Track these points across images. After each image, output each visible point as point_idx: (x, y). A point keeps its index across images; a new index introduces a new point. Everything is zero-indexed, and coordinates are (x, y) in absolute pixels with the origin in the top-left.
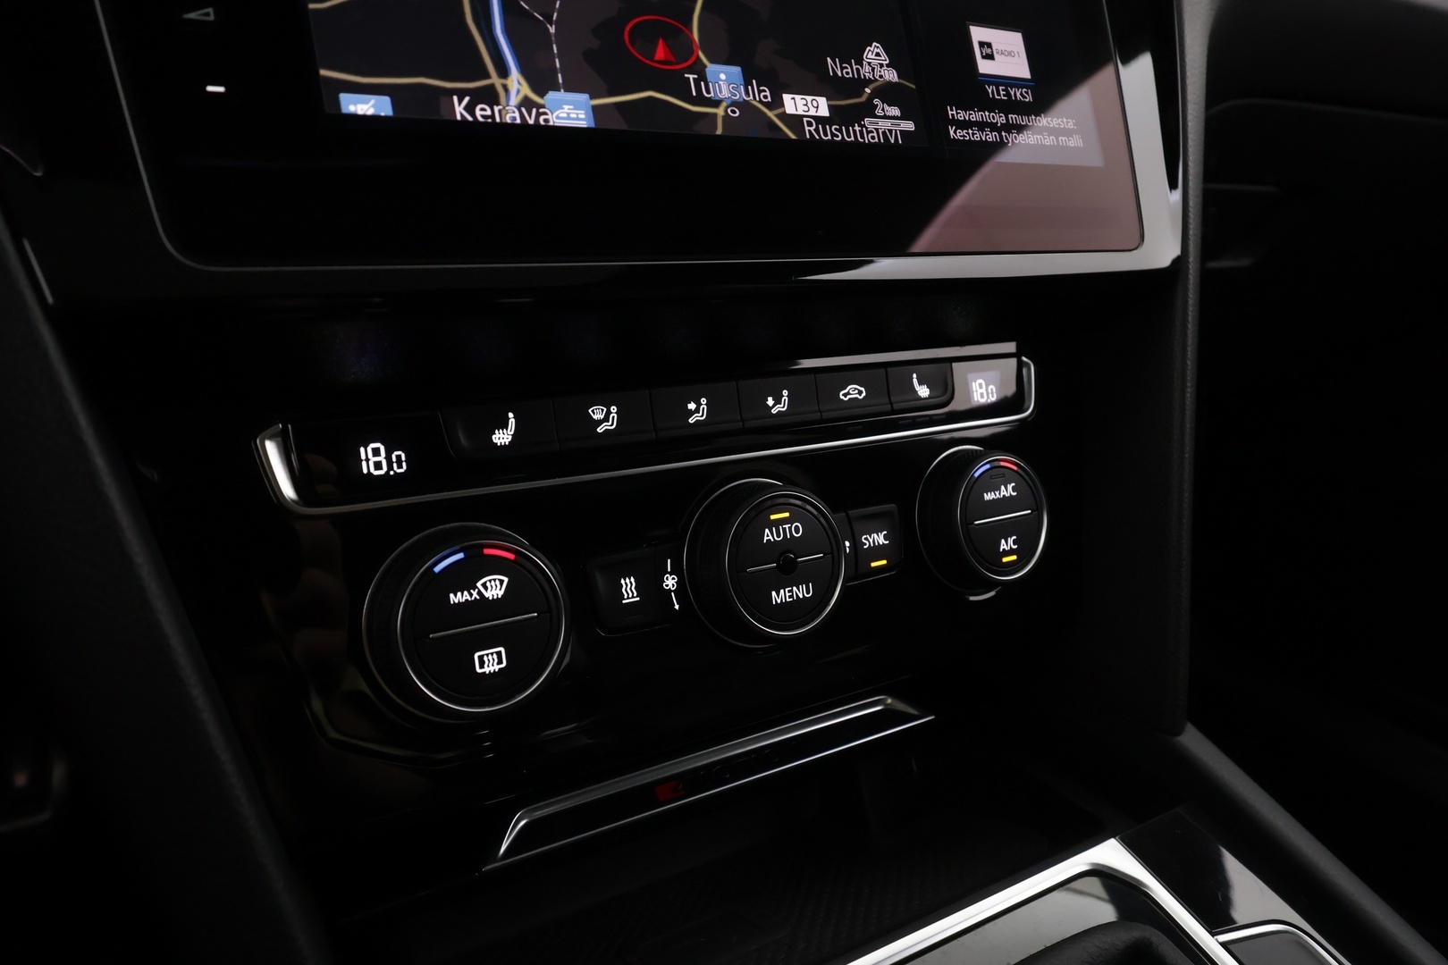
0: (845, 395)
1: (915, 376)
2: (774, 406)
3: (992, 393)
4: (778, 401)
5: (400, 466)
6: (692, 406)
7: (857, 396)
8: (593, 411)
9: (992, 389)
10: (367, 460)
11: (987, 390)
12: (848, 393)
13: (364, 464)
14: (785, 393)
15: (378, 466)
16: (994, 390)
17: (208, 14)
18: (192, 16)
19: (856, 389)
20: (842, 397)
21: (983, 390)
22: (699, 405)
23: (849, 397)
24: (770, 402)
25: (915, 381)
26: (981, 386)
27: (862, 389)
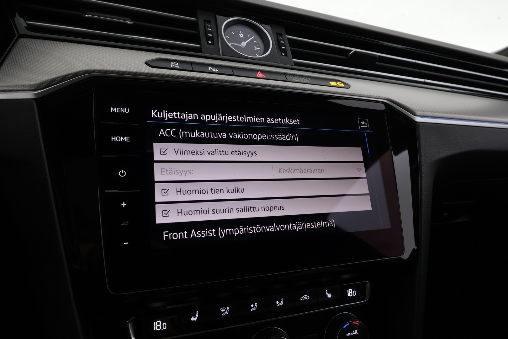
0: (302, 299)
1: (327, 291)
2: (278, 304)
3: (354, 293)
4: (280, 302)
5: (164, 327)
6: (252, 306)
7: (306, 299)
8: (222, 309)
9: (354, 292)
10: (156, 326)
11: (353, 292)
12: (303, 298)
13: (155, 327)
14: (282, 299)
15: (158, 327)
16: (355, 292)
17: (127, 223)
18: (123, 224)
19: (306, 296)
20: (301, 299)
21: (351, 292)
22: (254, 305)
24: (277, 302)
25: (327, 292)
26: (350, 291)
27: (308, 296)
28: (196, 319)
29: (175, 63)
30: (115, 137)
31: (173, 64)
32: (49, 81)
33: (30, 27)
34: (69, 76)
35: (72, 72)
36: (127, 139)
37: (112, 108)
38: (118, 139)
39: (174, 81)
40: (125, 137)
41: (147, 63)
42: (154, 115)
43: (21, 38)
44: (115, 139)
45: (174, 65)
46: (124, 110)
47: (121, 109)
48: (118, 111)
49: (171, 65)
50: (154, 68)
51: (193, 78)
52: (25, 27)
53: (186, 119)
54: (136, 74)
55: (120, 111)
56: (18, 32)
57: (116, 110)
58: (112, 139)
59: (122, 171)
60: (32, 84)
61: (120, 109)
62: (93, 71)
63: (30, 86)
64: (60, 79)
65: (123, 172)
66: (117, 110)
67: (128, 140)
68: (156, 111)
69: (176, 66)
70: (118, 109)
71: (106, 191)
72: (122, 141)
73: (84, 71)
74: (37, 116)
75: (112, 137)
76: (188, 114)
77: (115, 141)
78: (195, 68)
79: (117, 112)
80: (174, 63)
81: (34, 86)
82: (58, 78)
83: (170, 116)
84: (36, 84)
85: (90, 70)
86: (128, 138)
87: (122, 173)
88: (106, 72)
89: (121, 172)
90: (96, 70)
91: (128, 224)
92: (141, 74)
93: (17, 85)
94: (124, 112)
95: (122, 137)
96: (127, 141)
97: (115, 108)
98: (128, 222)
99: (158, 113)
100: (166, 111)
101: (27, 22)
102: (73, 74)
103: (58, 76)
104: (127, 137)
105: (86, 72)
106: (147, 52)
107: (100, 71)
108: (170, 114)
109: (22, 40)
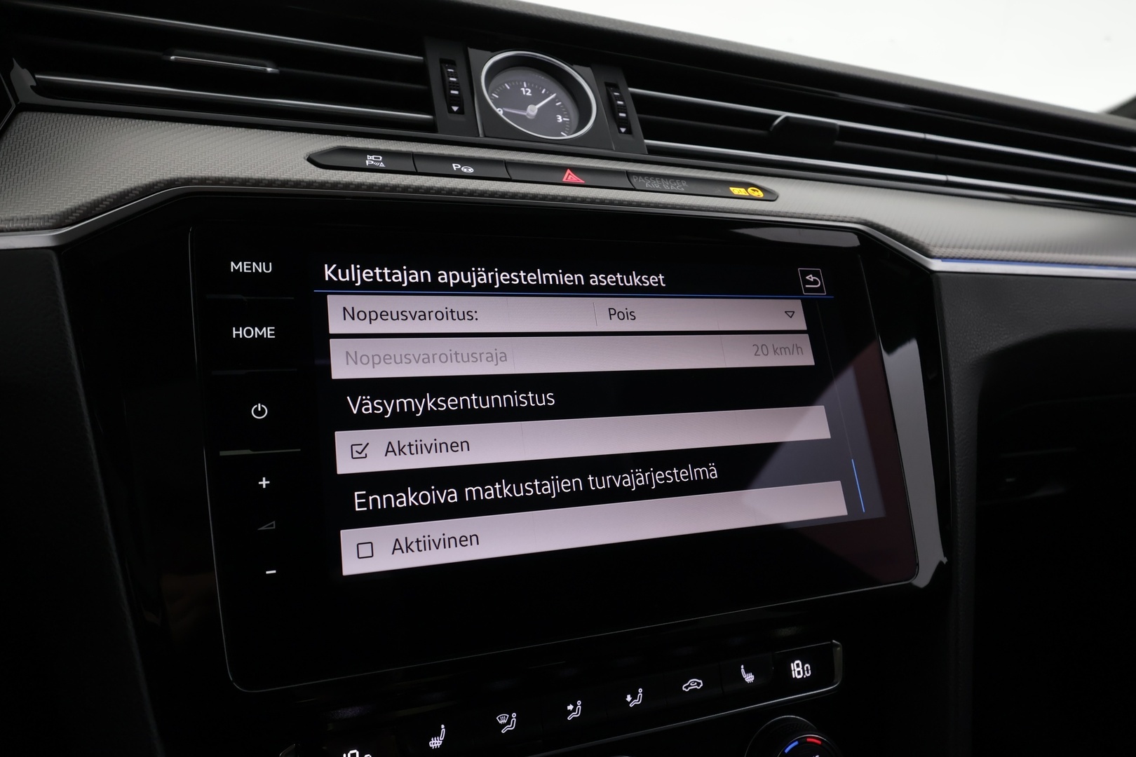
0: (687, 687)
1: (742, 667)
2: (631, 700)
3: (808, 670)
4: (634, 697)
6: (570, 707)
7: (696, 687)
9: (807, 667)
11: (803, 668)
12: (689, 686)
14: (640, 690)
16: (809, 668)
17: (272, 525)
18: (263, 528)
19: (695, 682)
20: (684, 689)
21: (800, 669)
22: (575, 706)
23: (689, 688)
24: (629, 698)
25: (743, 670)
26: (798, 665)
27: (701, 681)
28: (441, 742)
29: (375, 158)
30: (241, 328)
31: (370, 160)
32: (87, 207)
33: (42, 88)
34: (131, 192)
35: (140, 185)
36: (268, 332)
37: (232, 263)
38: (249, 332)
39: (373, 198)
40: (265, 329)
41: (310, 160)
42: (329, 275)
43: (24, 113)
44: (242, 332)
45: (373, 162)
46: (260, 268)
47: (254, 264)
48: (247, 269)
49: (367, 161)
50: (328, 170)
51: (417, 189)
52: (32, 87)
53: (403, 282)
54: (285, 183)
55: (251, 269)
56: (16, 99)
57: (242, 266)
58: (234, 332)
59: (259, 405)
60: (48, 215)
61: (251, 265)
62: (188, 181)
63: (43, 218)
64: (112, 200)
65: (262, 408)
66: (245, 267)
67: (271, 335)
68: (334, 266)
69: (377, 164)
70: (247, 265)
71: (223, 453)
72: (256, 336)
73: (167, 180)
74: (60, 286)
75: (234, 328)
76: (408, 270)
77: (241, 337)
78: (422, 166)
79: (245, 271)
80: (373, 156)
81: (52, 218)
82: (108, 200)
83: (367, 277)
84: (56, 215)
85: (181, 178)
86: (271, 330)
87: (259, 409)
88: (217, 181)
89: (257, 408)
90: (195, 179)
91: (274, 527)
92: (298, 184)
93: (13, 217)
94: (260, 271)
95: (256, 329)
96: (269, 337)
97: (240, 263)
98: (274, 522)
99: (340, 271)
100: (358, 266)
101: (37, 76)
102: (142, 187)
103: (106, 194)
104: (269, 328)
105: (171, 183)
106: (312, 135)
107: (203, 181)
108: (368, 273)
109: (25, 117)
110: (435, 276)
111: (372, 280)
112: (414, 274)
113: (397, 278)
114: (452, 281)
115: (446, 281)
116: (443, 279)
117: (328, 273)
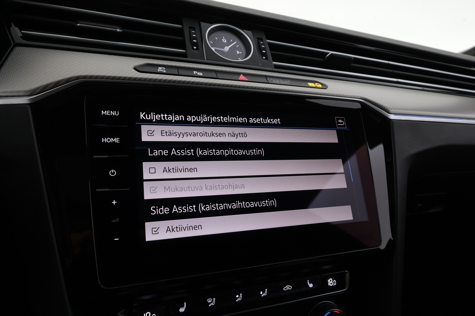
0: (285, 289)
1: (308, 281)
2: (262, 294)
3: (335, 283)
4: (264, 293)
6: (237, 296)
7: (289, 289)
8: (208, 300)
9: (335, 281)
11: (333, 282)
12: (286, 288)
14: (266, 290)
16: (335, 282)
17: (117, 220)
18: (113, 221)
19: (289, 286)
20: (284, 290)
22: (239, 295)
23: (286, 289)
26: (331, 280)
27: (291, 286)
28: (184, 309)
29: (162, 68)
30: (106, 138)
31: (160, 69)
32: (43, 87)
33: (25, 37)
34: (61, 81)
36: (117, 140)
37: (102, 111)
38: (109, 140)
39: (161, 85)
40: (115, 139)
41: (135, 69)
42: (142, 117)
43: (17, 47)
44: (106, 140)
46: (114, 113)
47: (111, 112)
48: (108, 114)
49: (158, 70)
50: (142, 73)
51: (179, 82)
52: (20, 36)
53: (173, 120)
54: (125, 78)
55: (110, 114)
56: (14, 41)
58: (103, 140)
59: (113, 170)
60: (27, 90)
61: (110, 112)
62: (85, 77)
63: (25, 91)
65: (114, 171)
67: (118, 141)
68: (144, 113)
69: (163, 71)
70: (108, 112)
71: (97, 190)
72: (112, 142)
73: (76, 76)
74: (31, 120)
75: (103, 138)
76: (174, 115)
77: (106, 142)
78: (181, 72)
81: (28, 92)
82: (52, 84)
83: (158, 118)
84: (30, 90)
85: (82, 76)
86: (118, 139)
87: (113, 172)
88: (97, 77)
89: (112, 171)
90: (87, 76)
92: (130, 79)
93: (13, 91)
94: (114, 115)
95: (112, 139)
96: (117, 142)
97: (106, 111)
99: (146, 115)
100: (154, 113)
101: (22, 31)
102: (66, 79)
103: (51, 82)
104: (117, 139)
105: (78, 78)
106: (136, 58)
107: (91, 77)
108: (158, 116)
109: (17, 49)
110: (186, 118)
111: (160, 119)
112: (177, 117)
113: (170, 118)
114: (192, 120)
115: (190, 120)
116: (189, 119)
117: (142, 116)
